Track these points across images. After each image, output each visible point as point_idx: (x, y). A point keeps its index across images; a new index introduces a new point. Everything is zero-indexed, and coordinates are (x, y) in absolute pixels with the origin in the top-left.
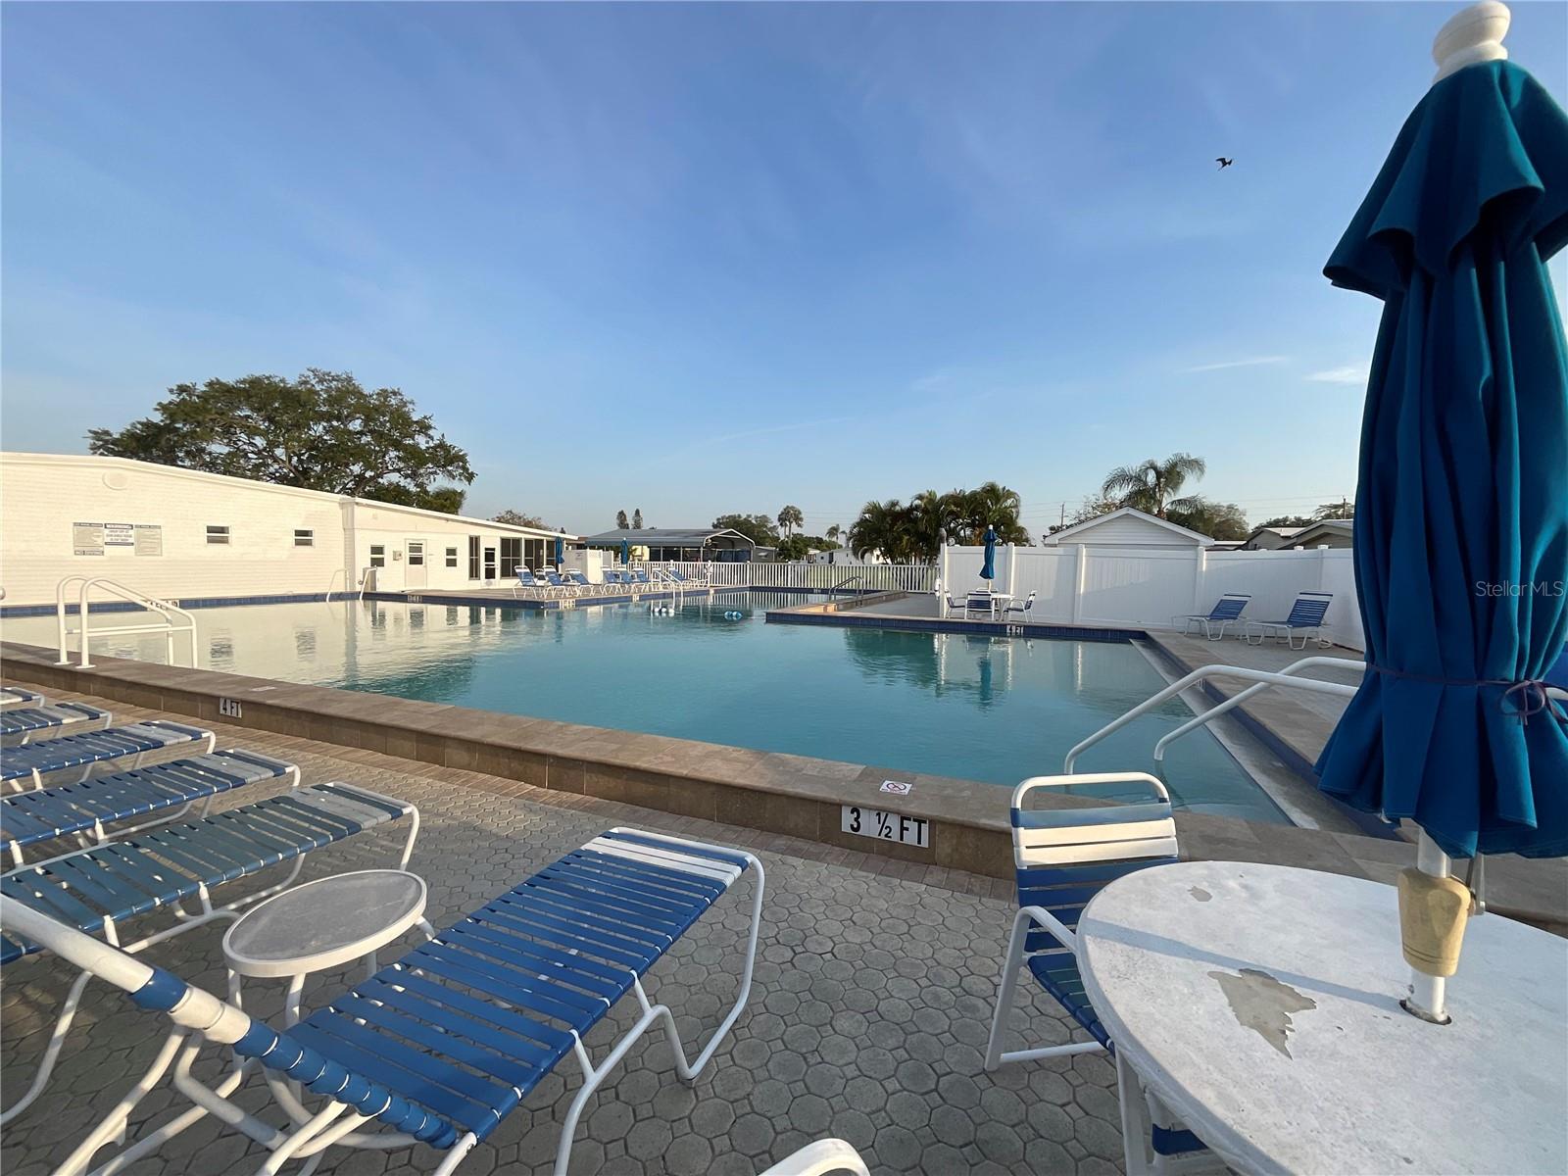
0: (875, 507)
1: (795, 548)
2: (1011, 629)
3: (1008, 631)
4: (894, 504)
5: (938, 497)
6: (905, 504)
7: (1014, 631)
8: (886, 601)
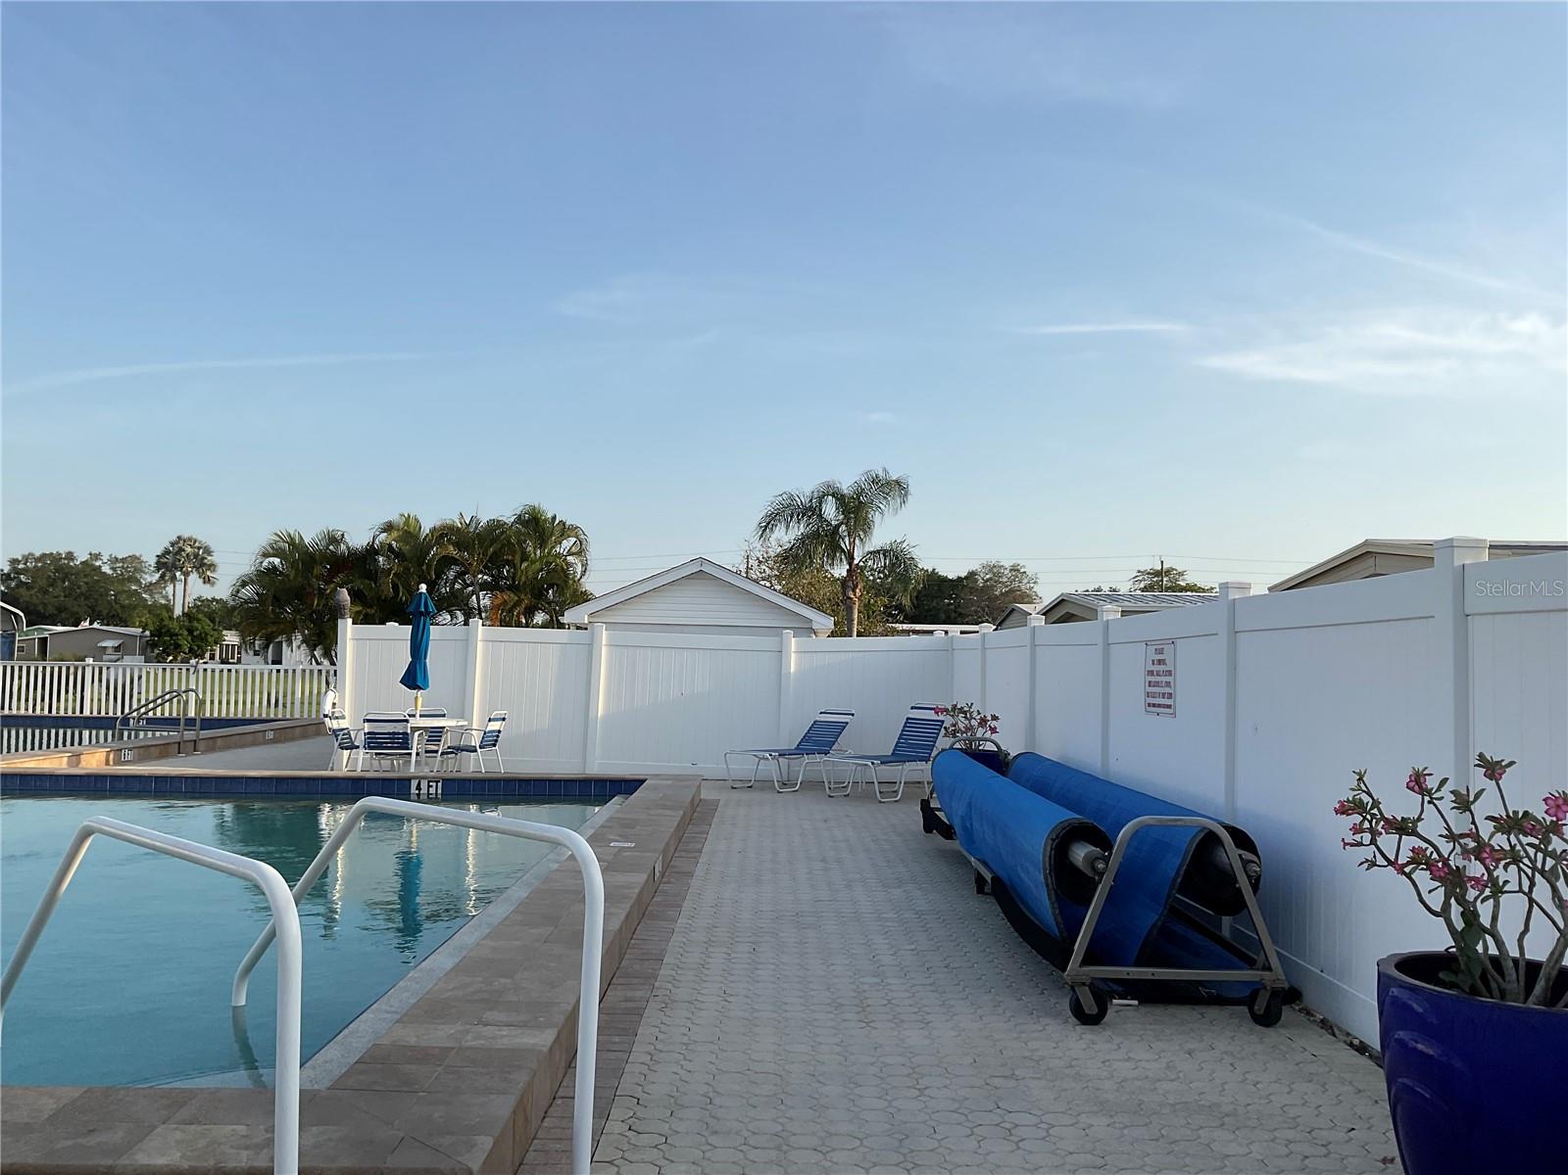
0: (292, 543)
1: (190, 631)
2: (419, 788)
3: (414, 790)
4: (334, 539)
5: (426, 529)
6: (358, 538)
7: (424, 790)
8: (274, 741)
